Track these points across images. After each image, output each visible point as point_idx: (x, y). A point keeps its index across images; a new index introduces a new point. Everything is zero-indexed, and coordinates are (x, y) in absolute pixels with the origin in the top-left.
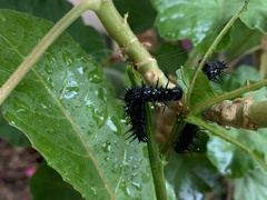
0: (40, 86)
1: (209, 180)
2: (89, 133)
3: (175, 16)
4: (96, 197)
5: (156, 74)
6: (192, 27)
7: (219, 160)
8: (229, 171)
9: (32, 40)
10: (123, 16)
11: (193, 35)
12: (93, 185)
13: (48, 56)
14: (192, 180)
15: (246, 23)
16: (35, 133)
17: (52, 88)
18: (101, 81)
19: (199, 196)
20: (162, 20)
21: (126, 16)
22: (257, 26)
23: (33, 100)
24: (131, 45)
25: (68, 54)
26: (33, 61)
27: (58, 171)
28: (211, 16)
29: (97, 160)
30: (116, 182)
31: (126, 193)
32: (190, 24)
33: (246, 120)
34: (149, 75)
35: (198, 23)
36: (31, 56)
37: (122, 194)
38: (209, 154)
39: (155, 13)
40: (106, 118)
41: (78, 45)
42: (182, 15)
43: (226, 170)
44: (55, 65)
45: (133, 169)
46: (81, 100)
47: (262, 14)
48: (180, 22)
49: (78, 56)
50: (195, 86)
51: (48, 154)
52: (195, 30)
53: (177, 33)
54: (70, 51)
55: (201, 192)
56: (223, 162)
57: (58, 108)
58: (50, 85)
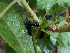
0: (4, 21)
1: (51, 46)
2: (17, 34)
3: (42, 3)
4: (19, 50)
5: (36, 18)
6: (46, 6)
7: (53, 41)
8: (56, 44)
9: (3, 9)
10: (27, 3)
11: (46, 8)
12: (18, 47)
13: (7, 13)
14: (47, 46)
15: (60, 5)
16: (2, 33)
17: (8, 22)
18: (21, 20)
19: (49, 51)
20: (38, 4)
21: (28, 3)
22: (62, 6)
23: (2, 25)
24: (29, 10)
25: (12, 13)
26: (3, 14)
27: (8, 43)
28: (51, 3)
29: (19, 41)
30: (24, 47)
31: (27, 49)
32: (45, 5)
33: (58, 30)
34: (34, 18)
35: (47, 5)
36: (2, 13)
37: (26, 50)
38: (50, 39)
39: (36, 2)
40: (22, 30)
41: (15, 10)
42: (43, 3)
43: (55, 44)
44: (8, 16)
45: (29, 43)
46: (15, 25)
47: (64, 2)
48: (43, 4)
49: (15, 13)
50: (43, 21)
51: (5, 39)
52: (46, 7)
53: (42, 7)
54: (13, 12)
55: (49, 50)
56: (54, 41)
57: (9, 27)
58: (7, 21)
